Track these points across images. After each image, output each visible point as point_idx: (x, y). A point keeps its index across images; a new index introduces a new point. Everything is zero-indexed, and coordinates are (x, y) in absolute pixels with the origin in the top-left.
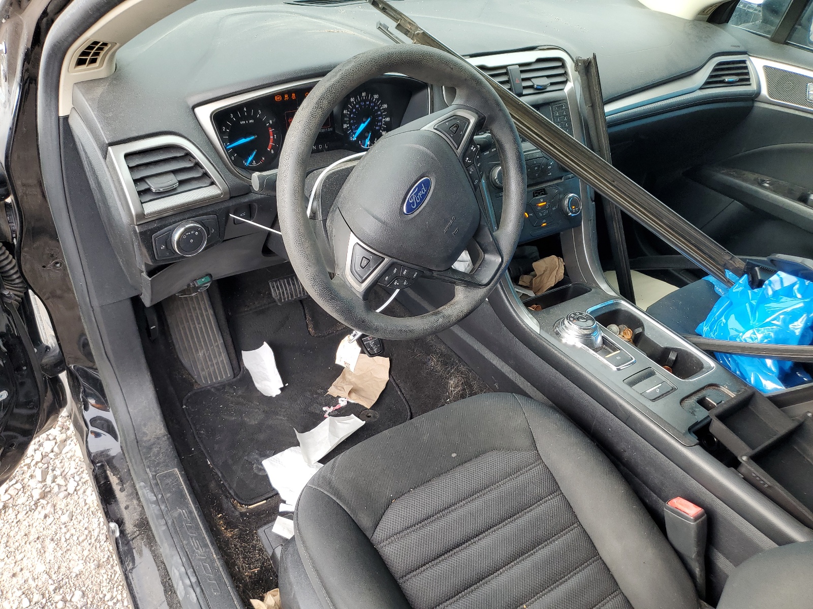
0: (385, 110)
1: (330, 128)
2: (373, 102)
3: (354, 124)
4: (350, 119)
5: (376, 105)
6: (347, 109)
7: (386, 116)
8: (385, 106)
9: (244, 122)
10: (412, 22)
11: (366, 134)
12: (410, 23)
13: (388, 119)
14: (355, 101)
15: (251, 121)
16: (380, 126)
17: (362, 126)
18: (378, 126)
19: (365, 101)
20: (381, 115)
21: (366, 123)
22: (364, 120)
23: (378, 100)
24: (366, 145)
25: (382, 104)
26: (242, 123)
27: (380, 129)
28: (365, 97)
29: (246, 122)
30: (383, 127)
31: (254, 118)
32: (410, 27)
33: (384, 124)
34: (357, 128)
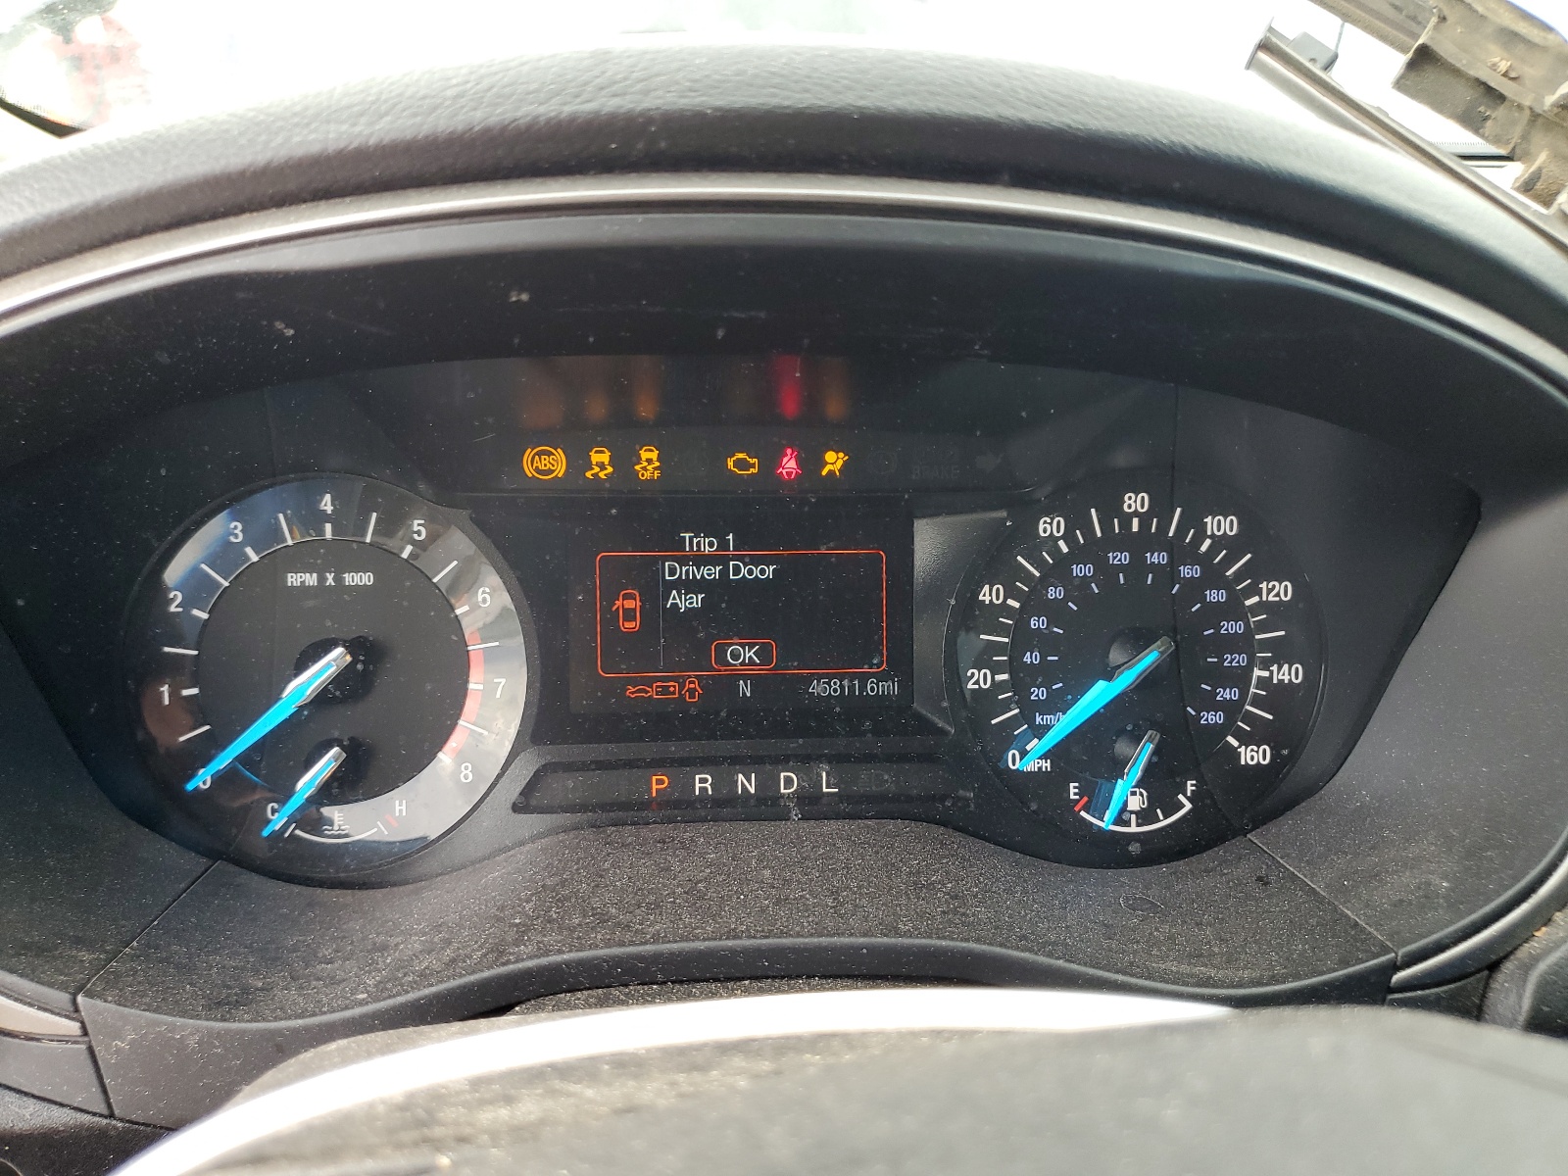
0: (1276, 612)
1: (881, 677)
2: (1191, 555)
3: (1044, 674)
4: (1023, 638)
5: (1213, 576)
6: (1009, 576)
7: (1281, 653)
8: (1280, 591)
9: (311, 579)
10: (1522, 28)
11: (1121, 747)
12: (1510, 38)
13: (1288, 674)
14: (1069, 537)
15: (352, 579)
16: (1232, 709)
17: (1099, 695)
18: (1216, 707)
19: (1138, 544)
20: (1243, 643)
21: (1126, 679)
22: (1116, 656)
23: (1232, 546)
24: (1110, 815)
25: (1256, 573)
26: (294, 579)
27: (1229, 727)
28: (1145, 519)
29: (322, 579)
30: (1250, 718)
31: (379, 558)
32: (1503, 66)
33: (1257, 702)
34: (1059, 704)
